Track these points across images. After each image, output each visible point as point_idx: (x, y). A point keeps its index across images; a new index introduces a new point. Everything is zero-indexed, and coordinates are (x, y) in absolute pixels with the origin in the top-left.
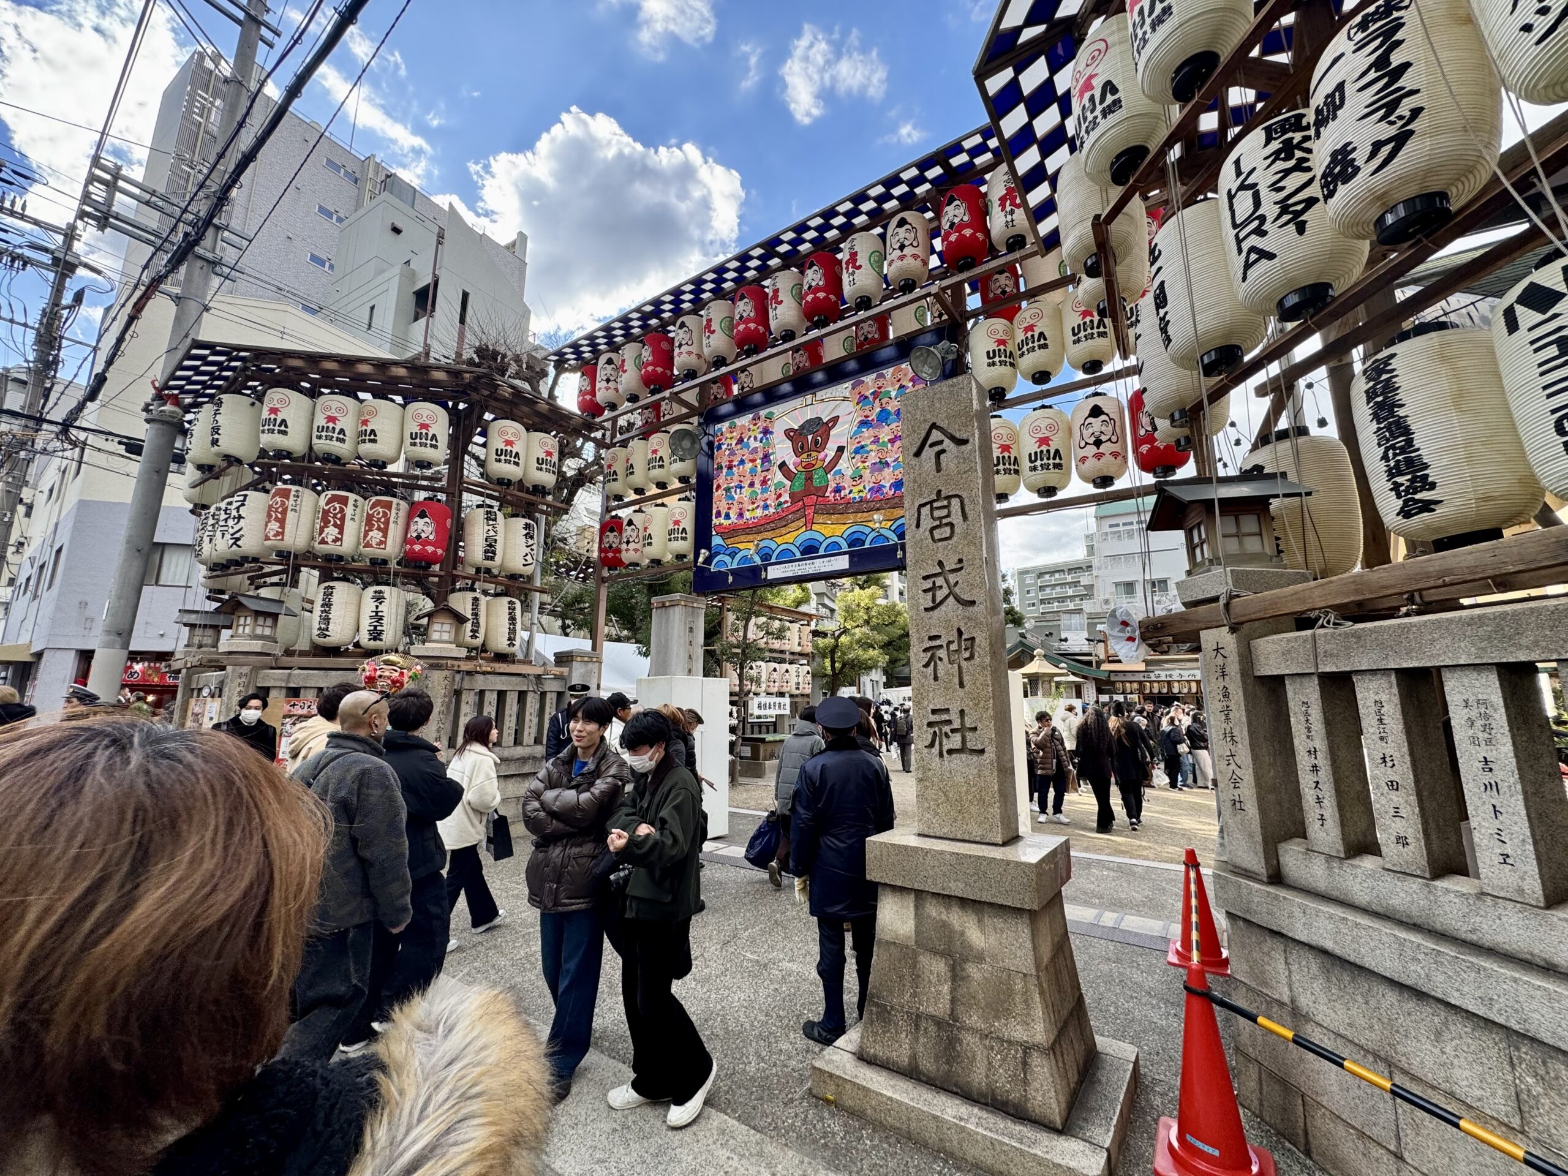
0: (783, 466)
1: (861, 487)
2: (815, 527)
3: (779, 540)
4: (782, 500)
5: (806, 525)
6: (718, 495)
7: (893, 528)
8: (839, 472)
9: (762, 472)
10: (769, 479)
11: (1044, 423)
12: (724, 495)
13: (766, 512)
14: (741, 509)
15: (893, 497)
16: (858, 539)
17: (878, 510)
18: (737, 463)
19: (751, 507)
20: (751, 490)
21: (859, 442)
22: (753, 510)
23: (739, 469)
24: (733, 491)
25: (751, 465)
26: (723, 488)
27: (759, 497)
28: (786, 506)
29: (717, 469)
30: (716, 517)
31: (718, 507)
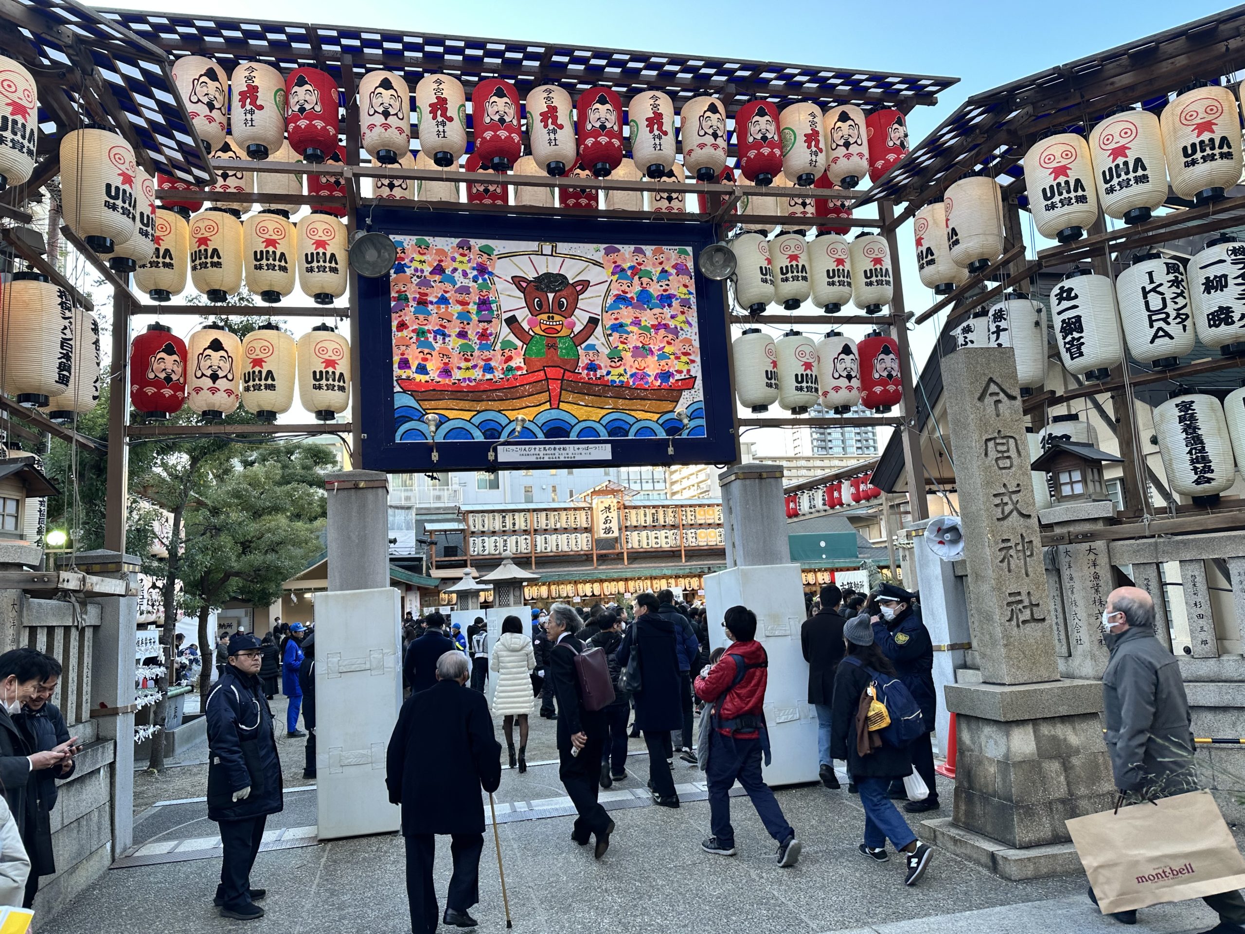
0: (512, 322)
1: (621, 370)
2: (562, 406)
3: (512, 415)
4: (513, 364)
5: (550, 401)
6: (402, 337)
7: (660, 422)
8: (592, 347)
9: (480, 321)
10: (491, 334)
11: (808, 350)
12: (414, 340)
13: (488, 376)
14: (445, 364)
15: (659, 389)
16: (620, 428)
17: (642, 399)
18: (435, 300)
19: (464, 365)
20: (461, 341)
21: (616, 319)
22: (468, 369)
23: (439, 308)
24: (431, 337)
25: (459, 308)
26: (411, 329)
27: (476, 353)
28: (519, 373)
29: (398, 299)
30: (400, 368)
31: (403, 354)
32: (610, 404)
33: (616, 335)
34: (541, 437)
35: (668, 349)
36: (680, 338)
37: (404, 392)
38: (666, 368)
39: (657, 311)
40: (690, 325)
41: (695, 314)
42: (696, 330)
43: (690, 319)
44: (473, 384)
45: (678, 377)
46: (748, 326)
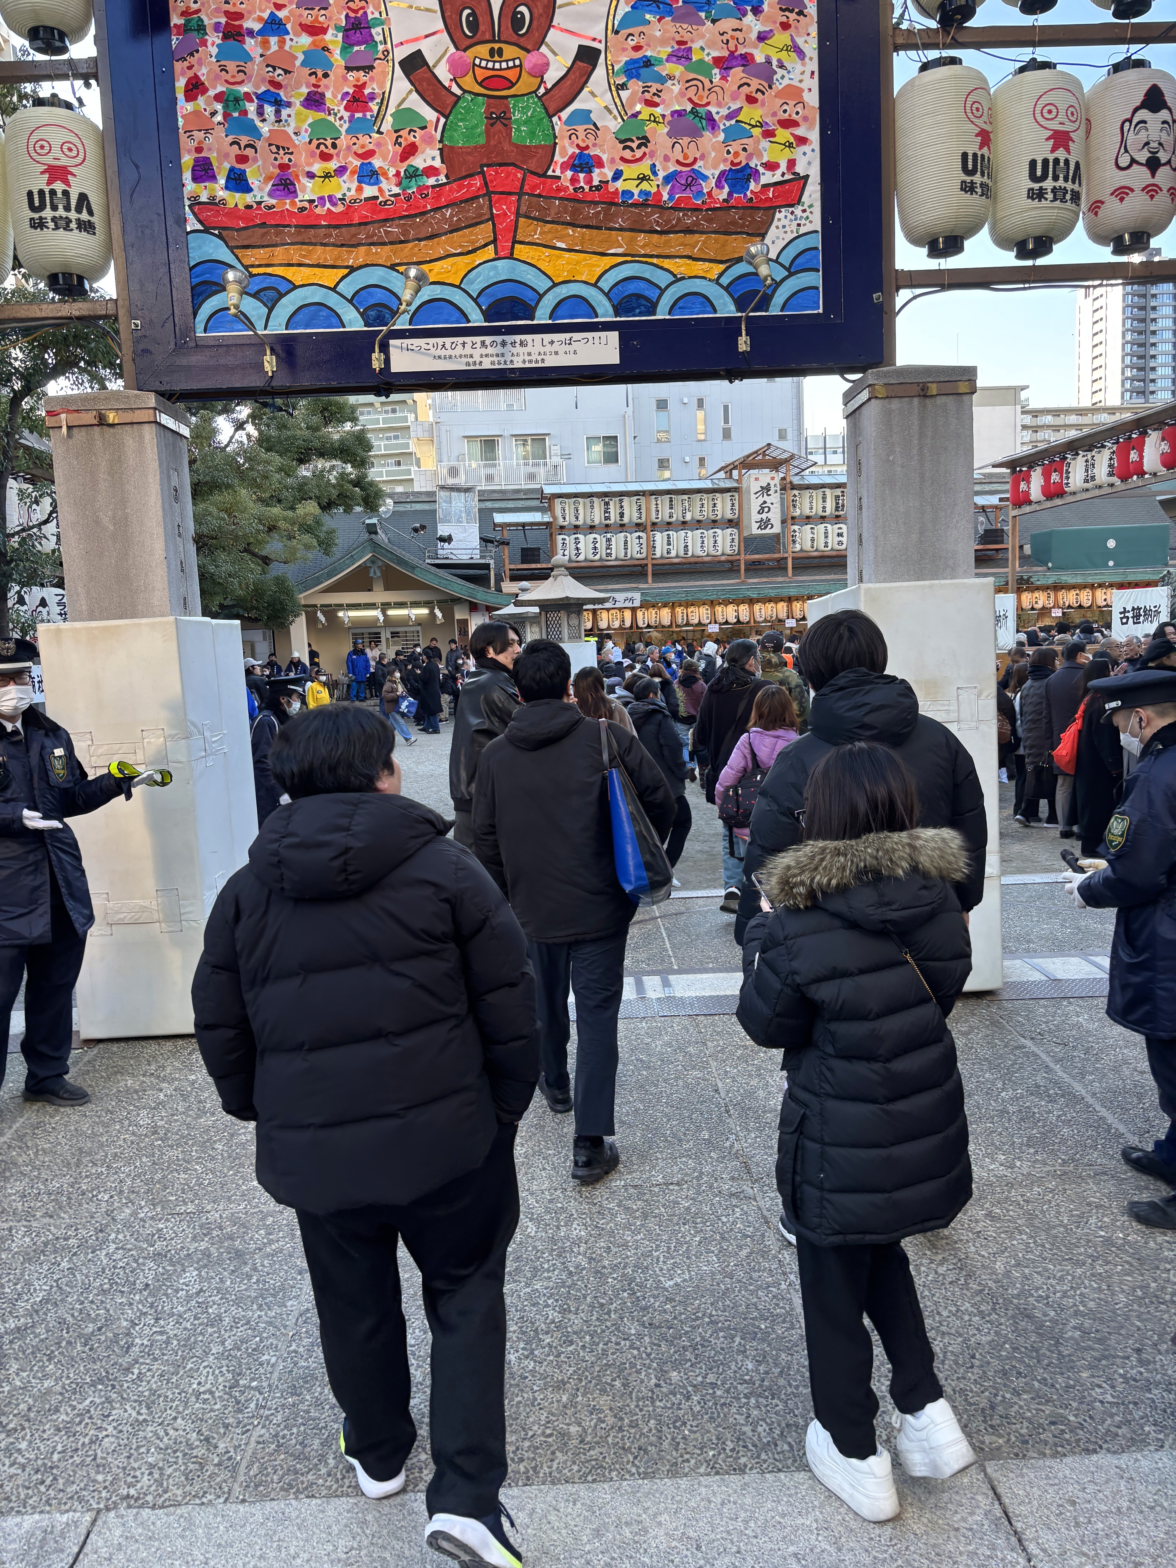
0: (414, 65)
1: (644, 168)
2: (520, 251)
3: (416, 273)
4: (419, 162)
5: (494, 241)
6: (196, 113)
7: (725, 281)
8: (584, 116)
9: (348, 69)
10: (372, 97)
11: (1062, 100)
12: (219, 118)
13: (369, 191)
14: (284, 167)
15: (726, 207)
16: (639, 296)
17: (688, 231)
18: (257, 26)
19: (318, 167)
20: (312, 116)
21: (637, 48)
22: (327, 176)
23: (265, 44)
24: (251, 108)
25: (305, 40)
26: (212, 93)
27: (343, 141)
28: (431, 181)
29: (184, 29)
30: (196, 179)
31: (199, 150)
32: (620, 244)
33: (636, 86)
34: (477, 319)
35: (751, 114)
36: (778, 86)
37: (206, 231)
38: (742, 158)
39: (727, 24)
40: (800, 53)
41: (814, 31)
42: (814, 66)
43: (800, 41)
44: (340, 208)
45: (767, 177)
46: (933, 54)
